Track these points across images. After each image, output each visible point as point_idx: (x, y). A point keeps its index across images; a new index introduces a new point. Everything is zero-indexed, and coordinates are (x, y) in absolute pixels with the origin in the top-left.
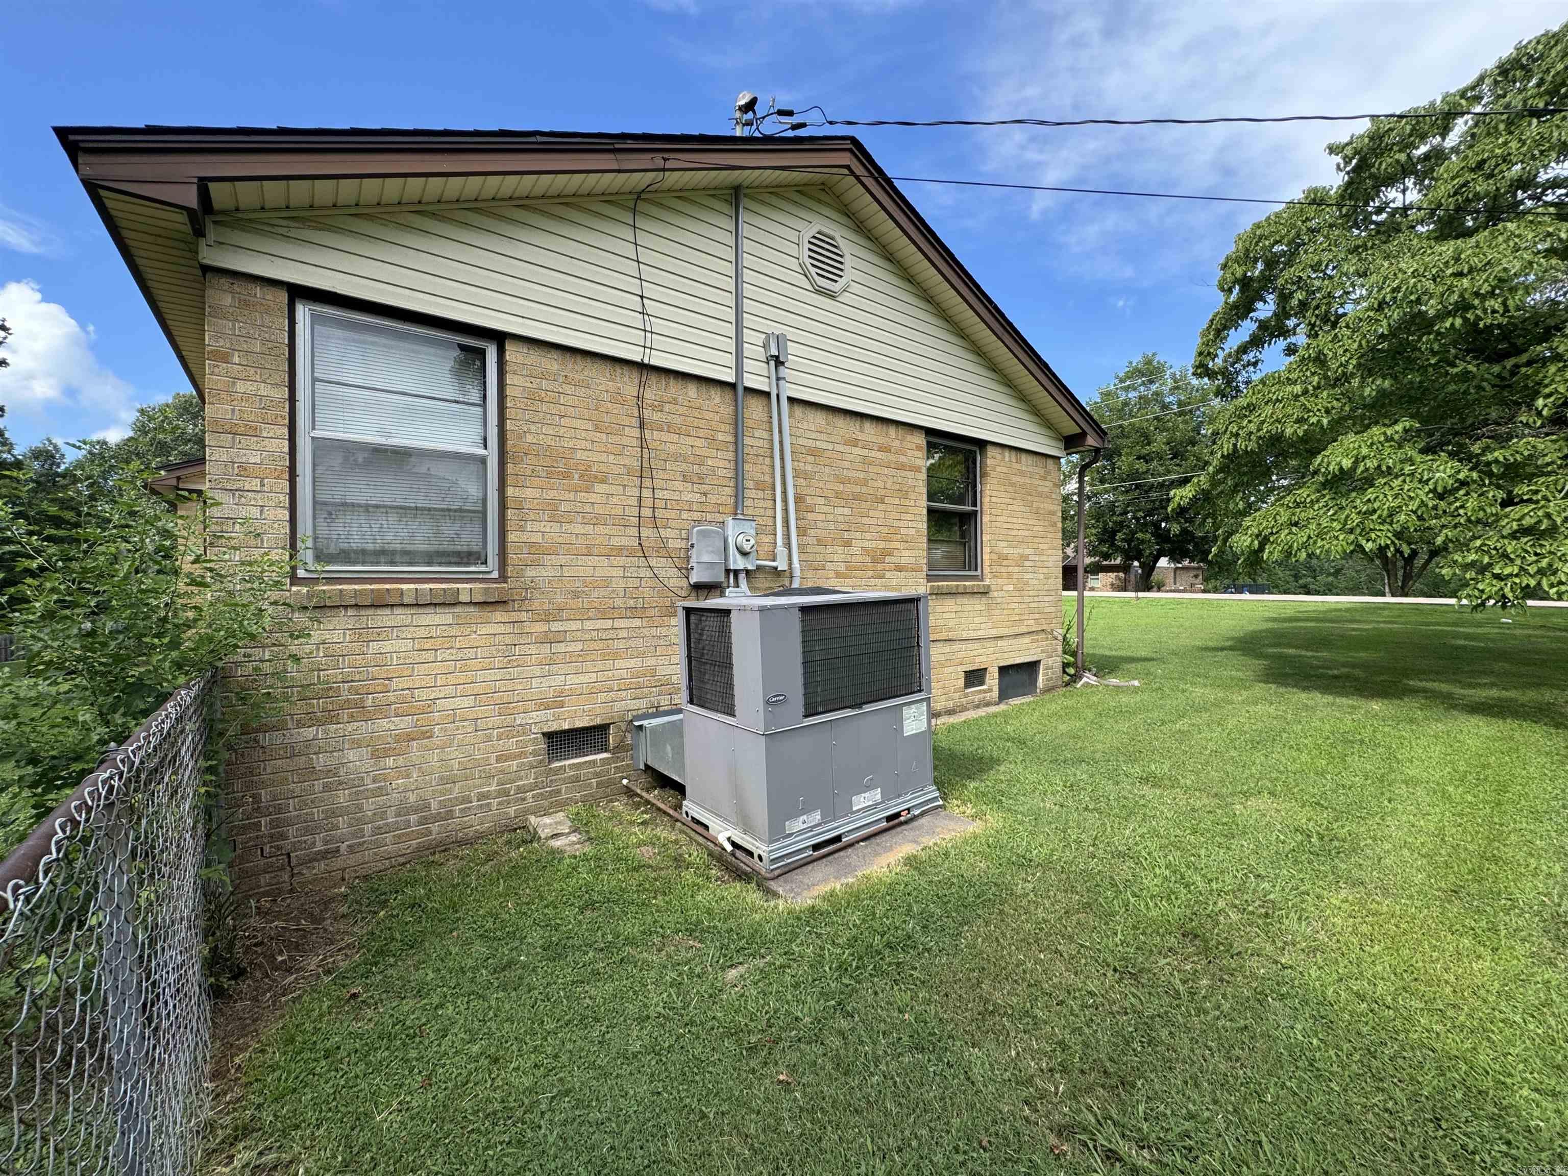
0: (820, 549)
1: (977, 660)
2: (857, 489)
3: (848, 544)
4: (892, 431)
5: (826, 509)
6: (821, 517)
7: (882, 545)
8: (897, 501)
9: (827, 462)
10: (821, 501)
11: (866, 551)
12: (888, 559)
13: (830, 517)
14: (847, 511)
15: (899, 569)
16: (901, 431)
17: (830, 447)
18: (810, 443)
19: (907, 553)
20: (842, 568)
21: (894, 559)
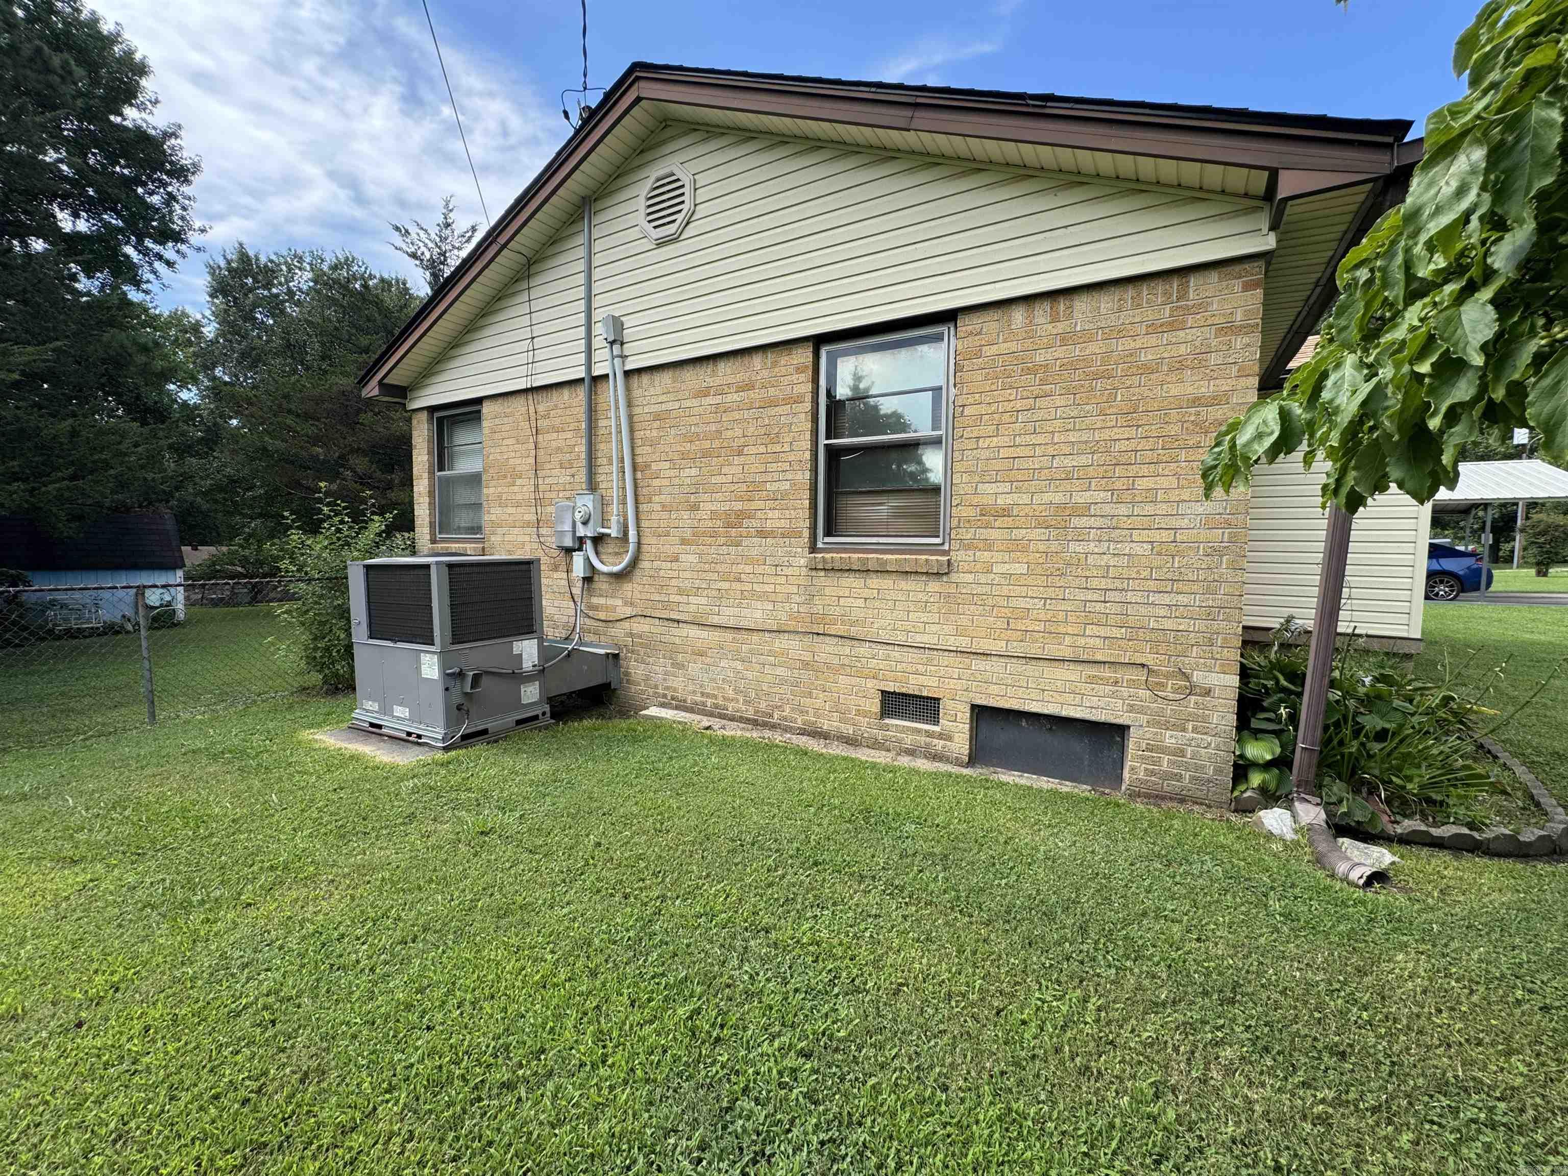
0: (665, 515)
1: (912, 679)
2: (707, 444)
3: (695, 508)
4: (757, 360)
5: (672, 473)
6: (666, 482)
7: (738, 506)
8: (762, 449)
9: (674, 422)
10: (667, 465)
11: (714, 515)
12: (746, 522)
13: (676, 481)
14: (694, 472)
15: (762, 534)
16: (770, 356)
17: (677, 405)
18: (656, 408)
19: (777, 514)
20: (688, 534)
21: (755, 523)
